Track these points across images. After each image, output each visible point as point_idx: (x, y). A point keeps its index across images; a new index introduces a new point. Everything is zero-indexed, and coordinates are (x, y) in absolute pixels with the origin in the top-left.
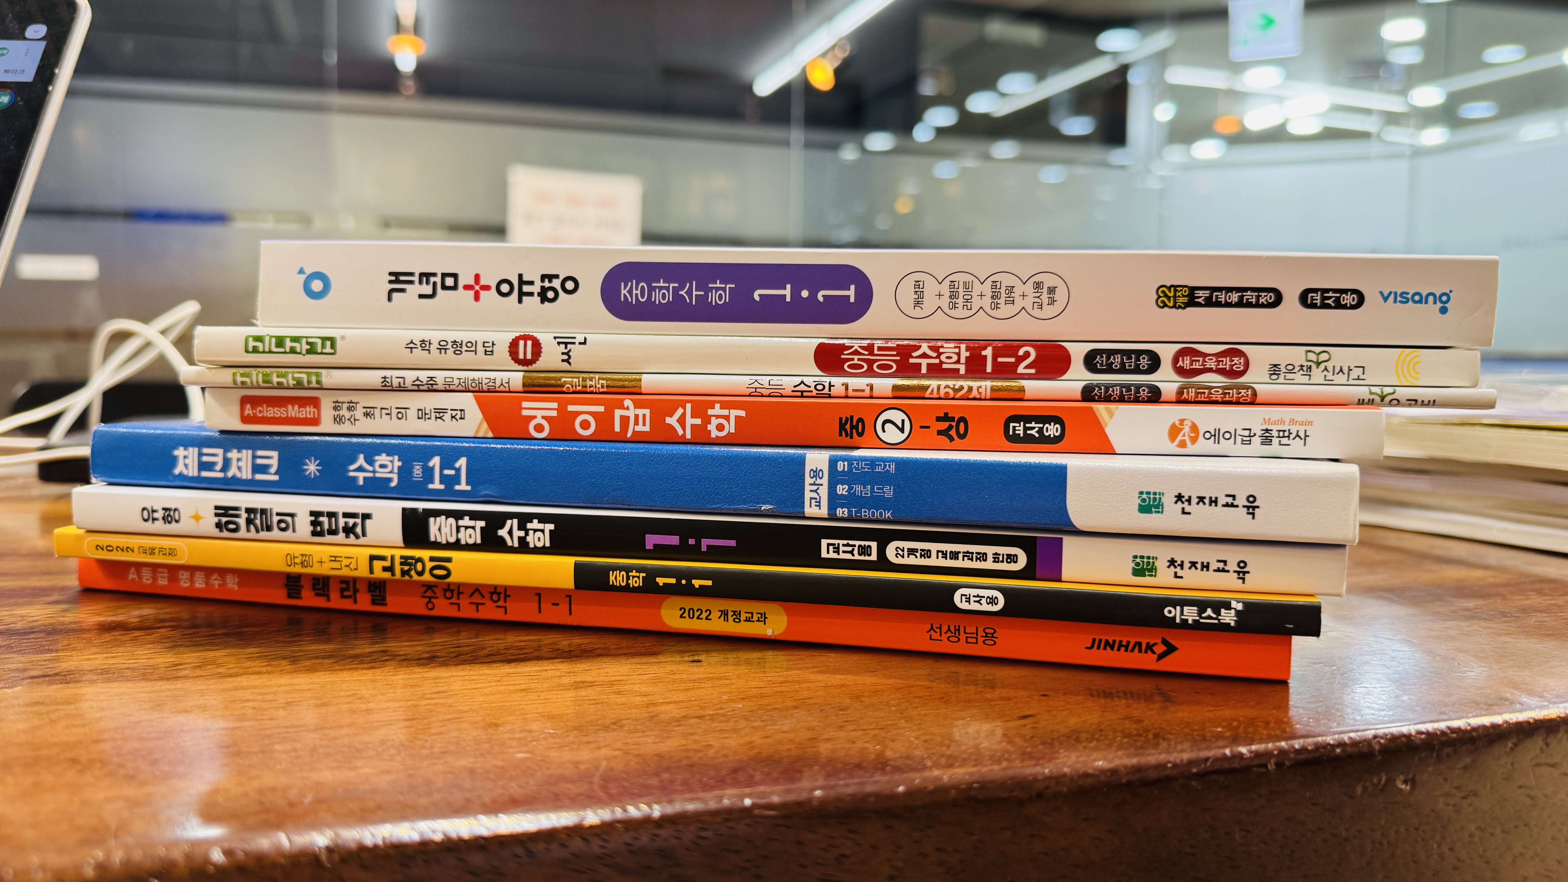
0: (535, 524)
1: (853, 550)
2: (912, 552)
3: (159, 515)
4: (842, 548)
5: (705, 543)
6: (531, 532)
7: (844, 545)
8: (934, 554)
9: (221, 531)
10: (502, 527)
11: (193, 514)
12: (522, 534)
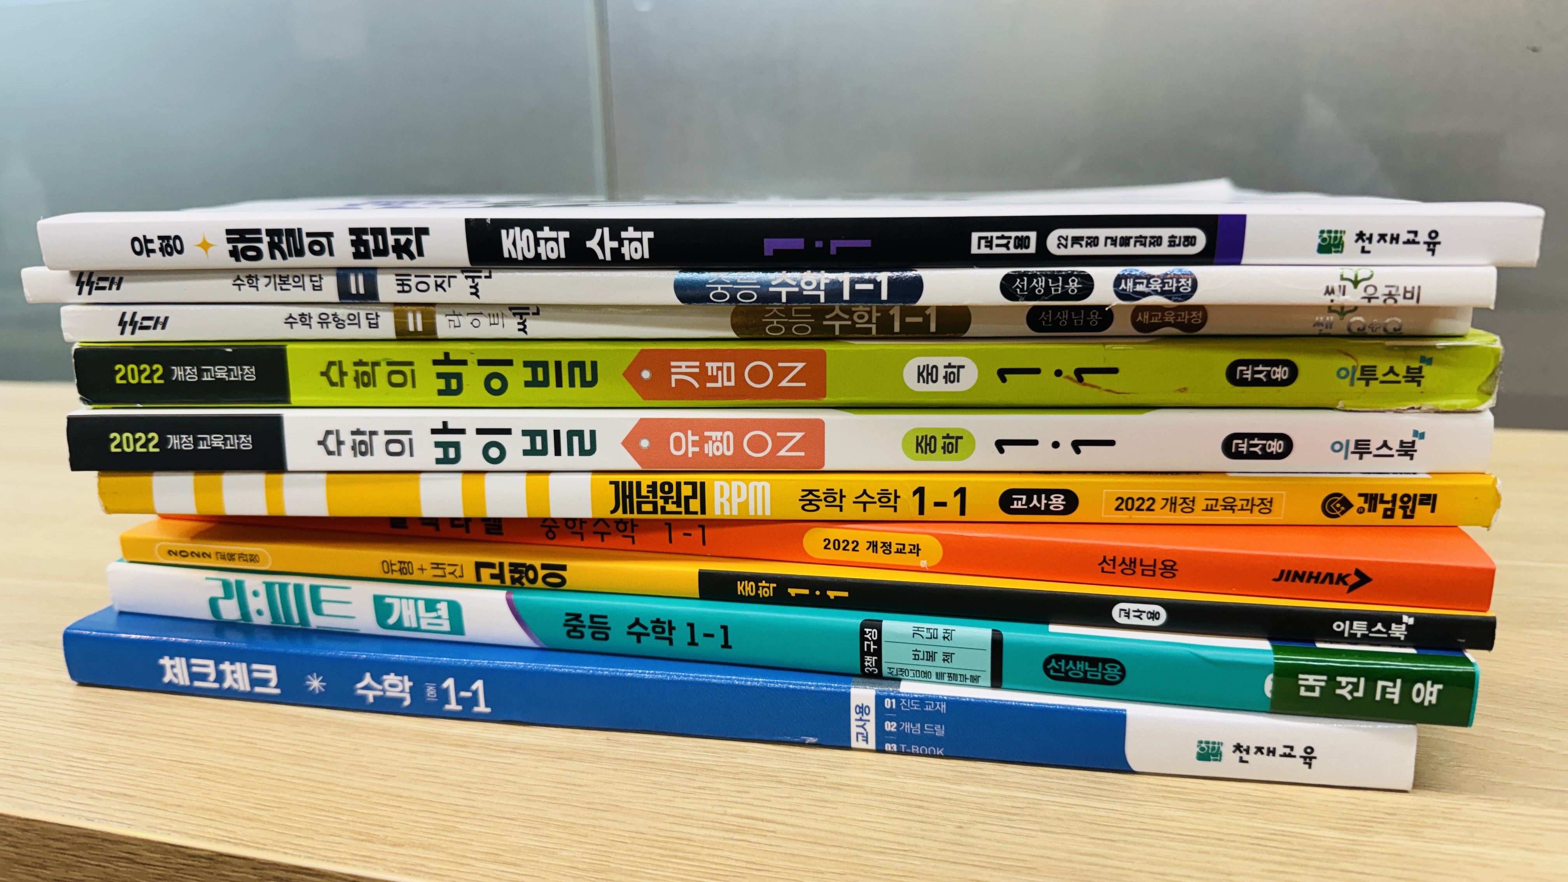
0: (630, 233)
1: (1009, 242)
2: (1076, 240)
3: (156, 245)
4: (995, 242)
5: (835, 245)
6: (626, 243)
7: (998, 238)
8: (1102, 241)
9: (238, 260)
10: (591, 237)
11: (200, 241)
12: (615, 244)
